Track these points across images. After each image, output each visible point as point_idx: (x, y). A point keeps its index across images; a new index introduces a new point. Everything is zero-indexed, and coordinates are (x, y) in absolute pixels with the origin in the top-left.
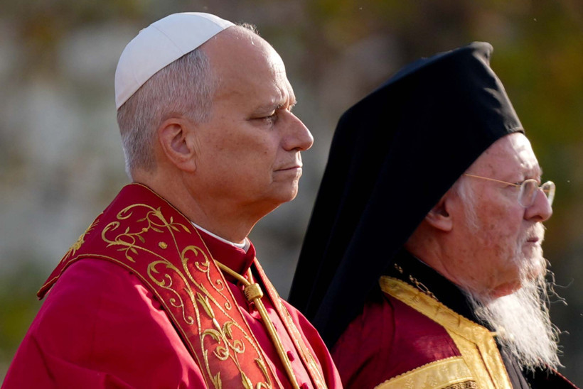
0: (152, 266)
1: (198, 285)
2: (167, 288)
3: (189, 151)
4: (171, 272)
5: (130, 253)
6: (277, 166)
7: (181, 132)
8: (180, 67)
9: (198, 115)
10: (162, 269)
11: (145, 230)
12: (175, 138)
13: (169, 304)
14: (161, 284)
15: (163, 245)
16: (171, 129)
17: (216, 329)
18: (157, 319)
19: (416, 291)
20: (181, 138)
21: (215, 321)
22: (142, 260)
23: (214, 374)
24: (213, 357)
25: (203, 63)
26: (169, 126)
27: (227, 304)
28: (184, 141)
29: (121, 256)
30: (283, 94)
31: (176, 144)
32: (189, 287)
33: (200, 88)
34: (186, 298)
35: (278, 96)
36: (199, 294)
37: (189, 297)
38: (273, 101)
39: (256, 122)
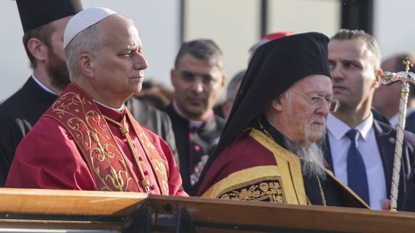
0: (70, 120)
1: (92, 128)
2: (76, 130)
3: (91, 68)
4: (79, 123)
5: (61, 115)
6: (131, 76)
7: (88, 60)
8: (87, 31)
9: (96, 53)
10: (75, 121)
11: (70, 104)
12: (86, 62)
13: (76, 137)
14: (73, 128)
15: (77, 111)
16: (84, 58)
17: (99, 147)
18: (68, 144)
19: (265, 136)
20: (88, 62)
21: (99, 144)
22: (66, 117)
23: (96, 167)
24: (96, 160)
25: (98, 30)
26: (83, 57)
27: (107, 136)
28: (89, 64)
29: (57, 116)
30: (134, 45)
31: (86, 66)
32: (87, 129)
33: (96, 40)
34: (85, 134)
35: (131, 45)
36: (92, 132)
37: (87, 134)
38: (129, 47)
39: (121, 56)
